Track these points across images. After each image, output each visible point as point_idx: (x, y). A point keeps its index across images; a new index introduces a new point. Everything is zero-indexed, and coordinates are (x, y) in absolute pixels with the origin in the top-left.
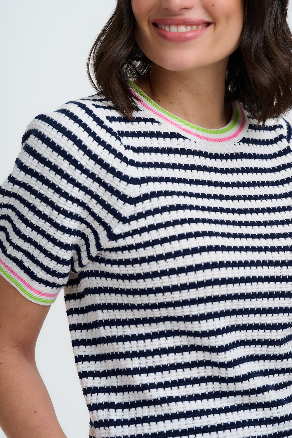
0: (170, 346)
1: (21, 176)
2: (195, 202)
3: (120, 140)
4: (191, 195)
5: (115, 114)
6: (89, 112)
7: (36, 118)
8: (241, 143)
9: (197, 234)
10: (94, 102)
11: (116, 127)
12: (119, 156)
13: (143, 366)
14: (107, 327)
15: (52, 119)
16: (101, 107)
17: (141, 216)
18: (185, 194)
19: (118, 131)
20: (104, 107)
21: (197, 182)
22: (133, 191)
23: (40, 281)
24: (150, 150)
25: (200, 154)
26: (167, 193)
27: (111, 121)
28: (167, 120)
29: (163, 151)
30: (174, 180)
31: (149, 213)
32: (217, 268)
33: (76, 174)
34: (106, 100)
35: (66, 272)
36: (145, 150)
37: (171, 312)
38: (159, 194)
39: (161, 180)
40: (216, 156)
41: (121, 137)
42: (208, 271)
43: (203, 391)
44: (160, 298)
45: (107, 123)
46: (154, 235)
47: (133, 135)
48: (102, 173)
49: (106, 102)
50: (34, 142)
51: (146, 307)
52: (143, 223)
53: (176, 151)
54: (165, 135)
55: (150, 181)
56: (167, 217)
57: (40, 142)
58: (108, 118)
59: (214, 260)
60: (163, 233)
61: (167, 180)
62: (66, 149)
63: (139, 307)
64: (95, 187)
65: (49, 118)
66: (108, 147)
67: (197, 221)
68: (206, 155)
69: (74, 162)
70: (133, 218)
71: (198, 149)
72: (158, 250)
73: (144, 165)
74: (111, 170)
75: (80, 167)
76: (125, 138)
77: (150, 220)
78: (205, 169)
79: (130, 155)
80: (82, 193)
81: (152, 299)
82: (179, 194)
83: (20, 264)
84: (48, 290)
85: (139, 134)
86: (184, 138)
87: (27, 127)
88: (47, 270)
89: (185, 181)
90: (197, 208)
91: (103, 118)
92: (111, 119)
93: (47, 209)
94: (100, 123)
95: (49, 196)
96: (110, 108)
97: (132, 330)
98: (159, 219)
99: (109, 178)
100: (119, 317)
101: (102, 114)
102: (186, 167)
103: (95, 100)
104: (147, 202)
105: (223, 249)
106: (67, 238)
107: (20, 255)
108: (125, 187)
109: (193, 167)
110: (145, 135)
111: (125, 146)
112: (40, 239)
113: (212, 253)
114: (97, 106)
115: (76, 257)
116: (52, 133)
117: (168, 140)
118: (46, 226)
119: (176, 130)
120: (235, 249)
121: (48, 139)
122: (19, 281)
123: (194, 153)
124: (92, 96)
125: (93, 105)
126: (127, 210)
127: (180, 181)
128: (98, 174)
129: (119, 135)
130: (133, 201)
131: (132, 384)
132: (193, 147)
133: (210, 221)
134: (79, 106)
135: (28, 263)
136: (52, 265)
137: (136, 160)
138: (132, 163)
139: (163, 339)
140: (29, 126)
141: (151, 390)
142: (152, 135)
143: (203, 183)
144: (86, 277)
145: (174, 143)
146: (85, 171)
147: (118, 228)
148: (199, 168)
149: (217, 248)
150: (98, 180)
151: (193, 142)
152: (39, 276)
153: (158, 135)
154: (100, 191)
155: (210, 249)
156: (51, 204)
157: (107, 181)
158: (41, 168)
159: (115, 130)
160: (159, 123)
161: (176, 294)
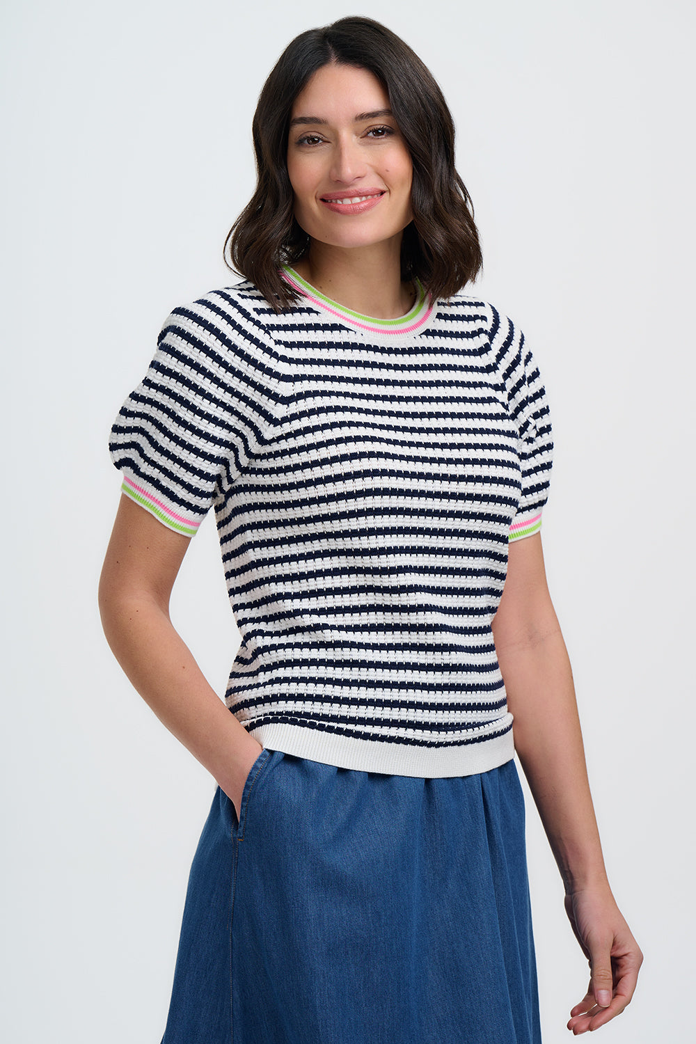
0: (326, 568)
1: (158, 378)
2: (357, 403)
3: (269, 334)
4: (354, 396)
5: (263, 305)
6: (234, 303)
7: (173, 312)
8: (424, 336)
9: (357, 439)
10: (239, 292)
11: (265, 319)
12: (268, 350)
13: (296, 590)
14: (257, 549)
15: (192, 312)
16: (248, 298)
17: (294, 417)
18: (346, 395)
19: (267, 325)
20: (252, 298)
21: (363, 381)
22: (285, 389)
23: (181, 502)
24: (306, 345)
25: (369, 348)
26: (324, 394)
27: (259, 314)
28: (329, 309)
29: (322, 345)
30: (333, 379)
31: (303, 414)
32: (378, 476)
33: (220, 373)
34: (255, 288)
35: (211, 490)
36: (300, 345)
37: (328, 527)
38: (315, 394)
39: (318, 378)
40: (390, 351)
41: (270, 331)
42: (368, 479)
43: (364, 622)
44: (315, 510)
45: (254, 315)
46: (310, 439)
47: (286, 328)
48: (249, 371)
49: (255, 291)
50: (173, 340)
51: (300, 521)
52: (297, 425)
53: (338, 346)
54: (325, 327)
55: (305, 380)
56: (324, 419)
57: (180, 338)
58: (255, 309)
59: (375, 467)
60: (319, 437)
61: (325, 378)
62: (209, 344)
63: (293, 522)
64: (242, 387)
65: (188, 311)
66: (255, 341)
67: (358, 424)
68: (376, 349)
69: (217, 359)
70: (285, 420)
71: (366, 343)
72: (314, 455)
73: (298, 362)
74: (260, 367)
75: (224, 364)
76: (275, 332)
77: (305, 422)
78: (374, 365)
79: (281, 350)
80: (228, 395)
81: (307, 512)
82: (338, 394)
83: (156, 484)
84: (189, 514)
85: (292, 328)
86: (348, 330)
87: (163, 323)
88: (188, 487)
89: (348, 380)
90: (360, 411)
91: (250, 310)
92: (259, 311)
93: (187, 414)
94: (246, 314)
95: (190, 400)
96: (259, 298)
97: (284, 550)
98: (314, 420)
99: (257, 376)
100: (269, 537)
101: (249, 305)
102: (350, 364)
103: (241, 290)
104: (301, 402)
105: (387, 456)
106: (211, 448)
107: (155, 473)
108: (277, 385)
109: (358, 364)
110: (301, 327)
111: (275, 341)
112: (179, 451)
113: (374, 460)
114: (243, 297)
115: (224, 474)
116: (193, 327)
117: (328, 332)
118: (186, 435)
119: (338, 321)
120: (401, 458)
121: (189, 334)
122: (155, 505)
123: (361, 347)
124: (239, 285)
125: (239, 295)
126: (279, 411)
127: (341, 379)
128: (245, 372)
129: (268, 329)
130: (286, 401)
131: (281, 610)
132: (359, 340)
133: (374, 426)
134: (222, 297)
135: (166, 482)
136: (195, 481)
137: (289, 356)
138: (284, 359)
139: (318, 560)
140: (165, 323)
141: (304, 616)
142: (308, 327)
143: (371, 382)
144: (233, 495)
145: (336, 337)
146: (230, 369)
147: (269, 432)
148: (366, 364)
149: (379, 455)
150: (246, 379)
151: (359, 334)
152: (180, 496)
153: (316, 327)
154: (249, 392)
155: (371, 455)
156: (192, 408)
157: (256, 380)
158: (181, 368)
159: (264, 322)
160: (317, 313)
161: (333, 505)
